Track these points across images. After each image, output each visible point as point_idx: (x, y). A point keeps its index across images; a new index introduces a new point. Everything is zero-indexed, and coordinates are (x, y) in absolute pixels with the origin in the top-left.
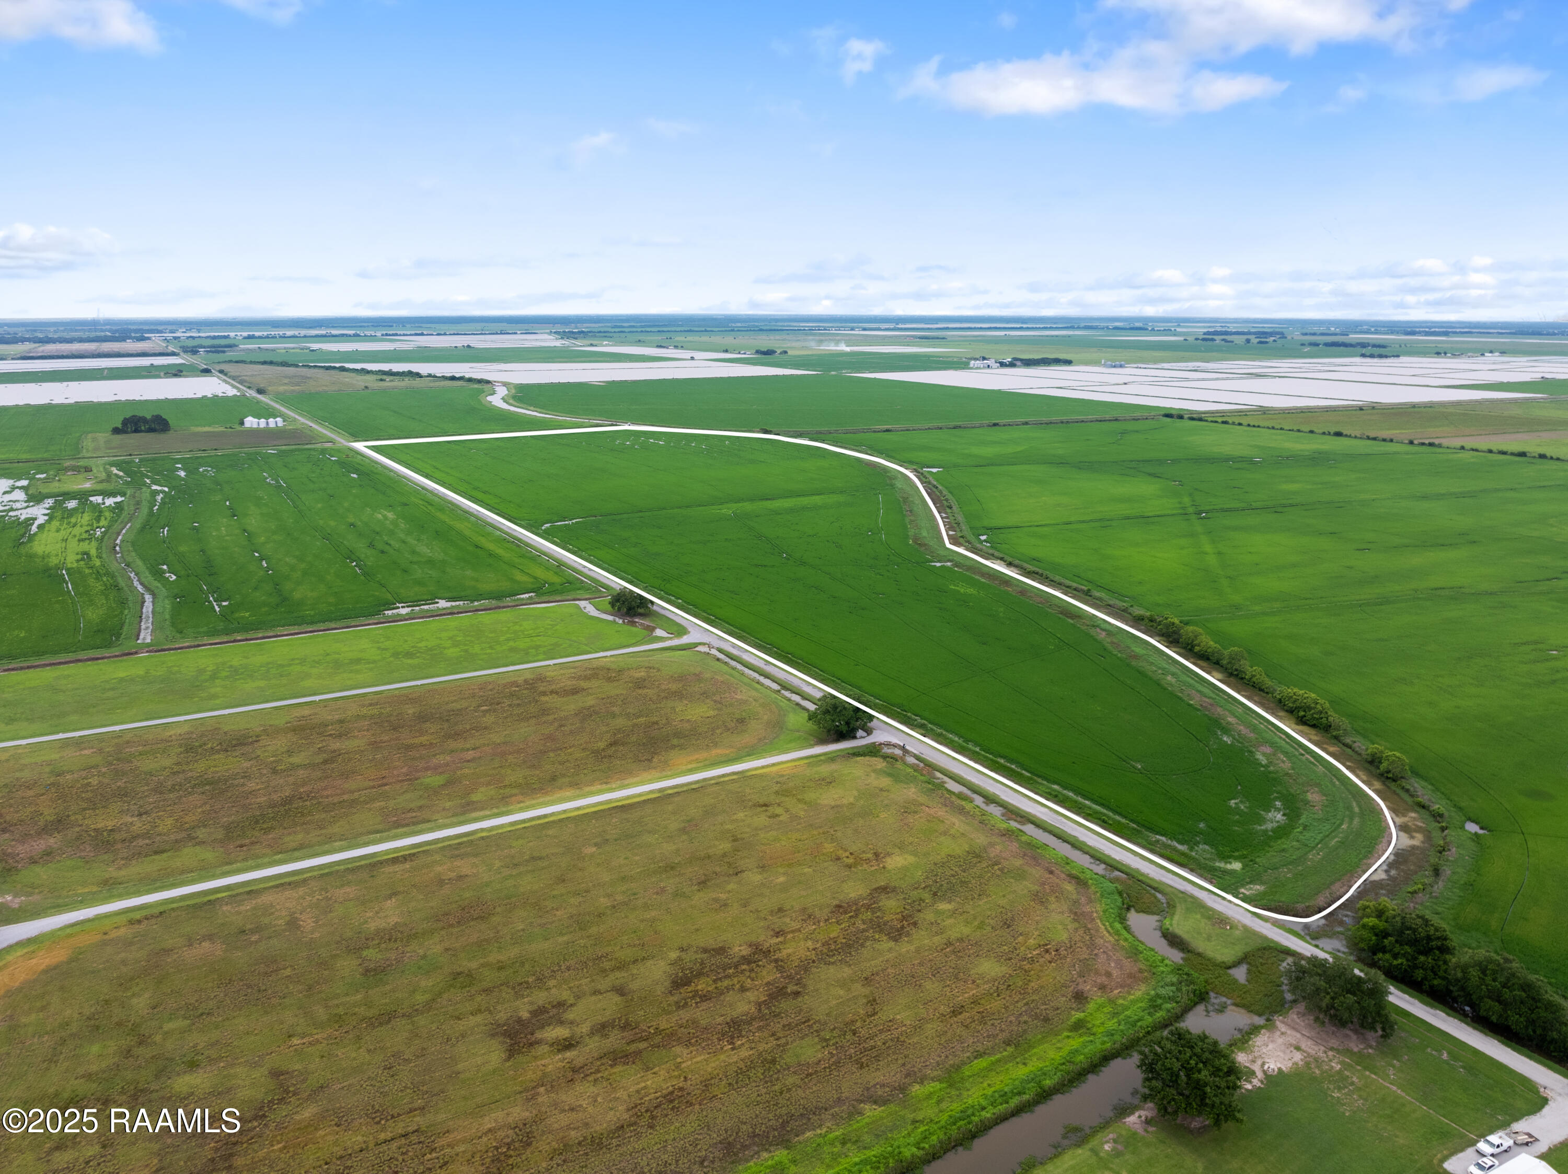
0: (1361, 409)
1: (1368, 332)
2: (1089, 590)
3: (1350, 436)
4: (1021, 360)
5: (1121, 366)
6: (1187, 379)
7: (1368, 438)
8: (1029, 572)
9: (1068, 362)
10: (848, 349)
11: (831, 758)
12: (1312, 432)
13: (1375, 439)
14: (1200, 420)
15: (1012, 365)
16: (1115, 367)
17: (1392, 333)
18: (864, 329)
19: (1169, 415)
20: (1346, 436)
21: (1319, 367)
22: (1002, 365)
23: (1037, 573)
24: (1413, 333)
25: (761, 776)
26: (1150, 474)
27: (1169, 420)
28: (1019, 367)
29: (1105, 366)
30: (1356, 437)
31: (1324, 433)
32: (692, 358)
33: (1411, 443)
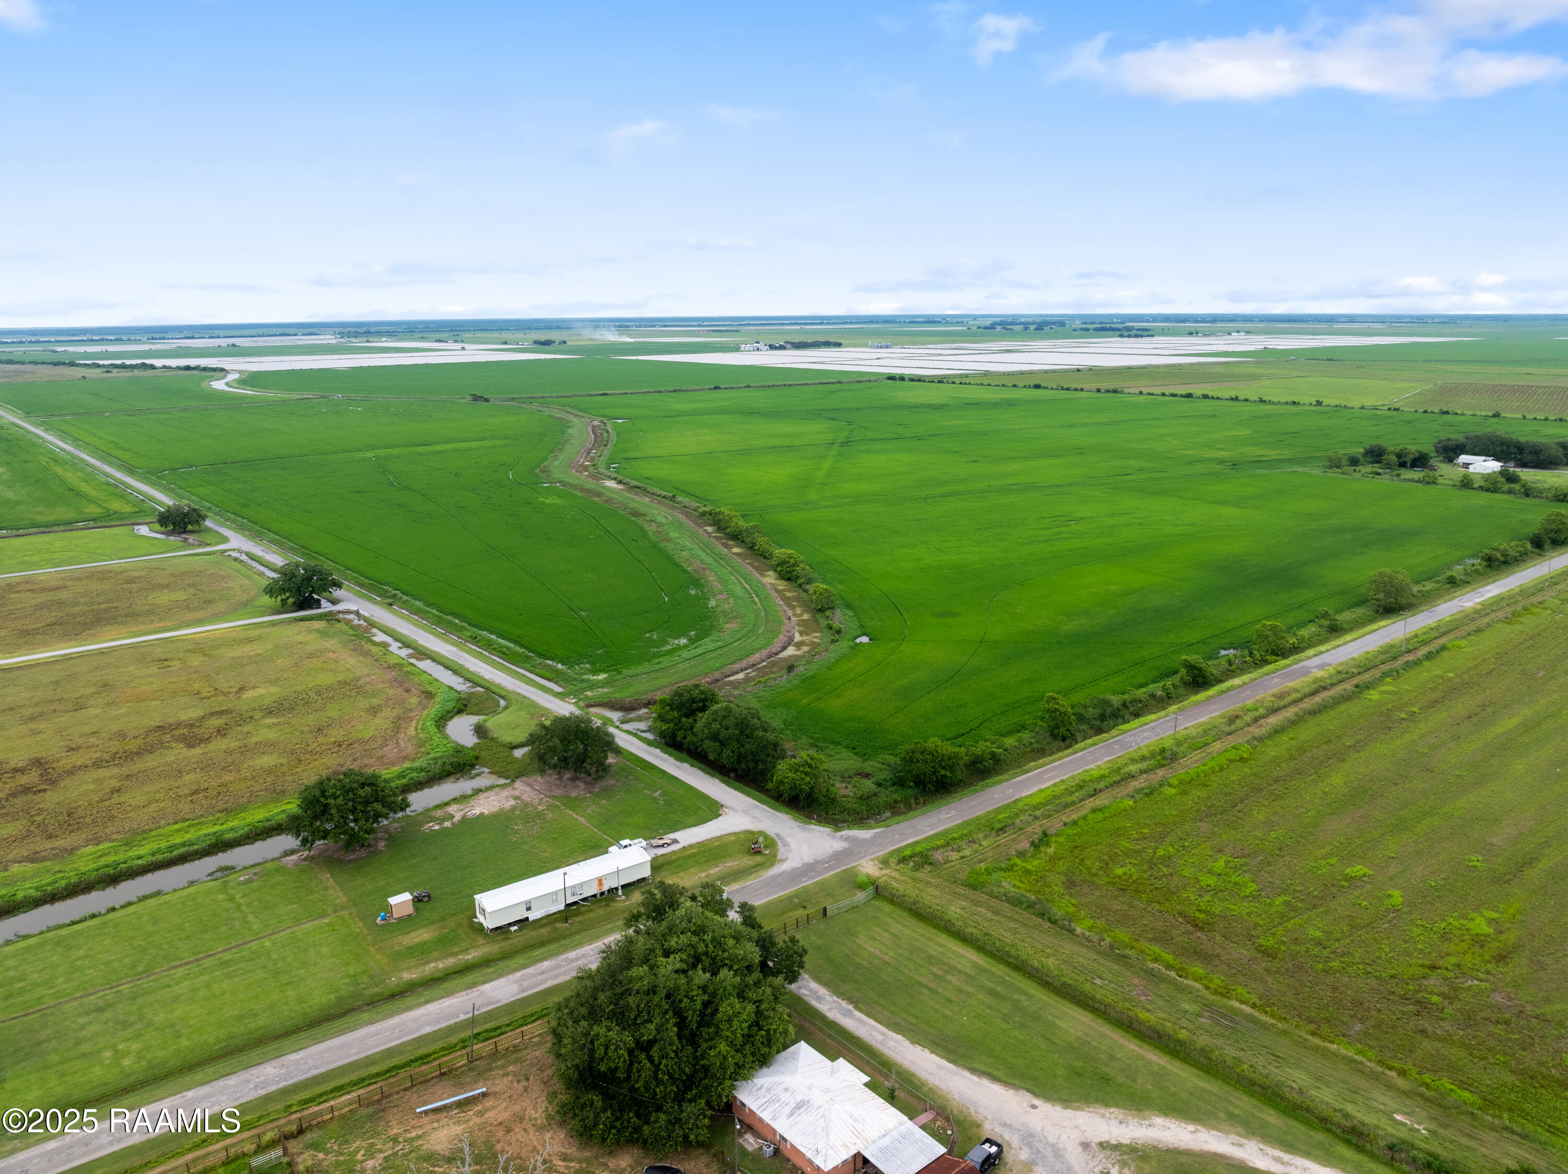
0: (1079, 370)
1: (1148, 321)
2: (674, 496)
3: (1047, 388)
4: (792, 343)
5: (887, 347)
6: (941, 355)
7: (1063, 389)
8: (632, 487)
9: (839, 345)
10: (632, 340)
11: (273, 624)
12: (1014, 386)
13: (1068, 389)
14: (919, 380)
15: (782, 348)
16: (881, 347)
17: (1166, 321)
18: (666, 326)
19: (891, 378)
20: (1044, 388)
21: (1074, 345)
22: (772, 347)
23: (638, 488)
24: (1184, 322)
25: (183, 640)
26: (828, 418)
27: (890, 381)
28: (789, 349)
29: (872, 347)
30: (1052, 388)
31: (1025, 387)
32: (463, 349)
33: (1099, 391)
